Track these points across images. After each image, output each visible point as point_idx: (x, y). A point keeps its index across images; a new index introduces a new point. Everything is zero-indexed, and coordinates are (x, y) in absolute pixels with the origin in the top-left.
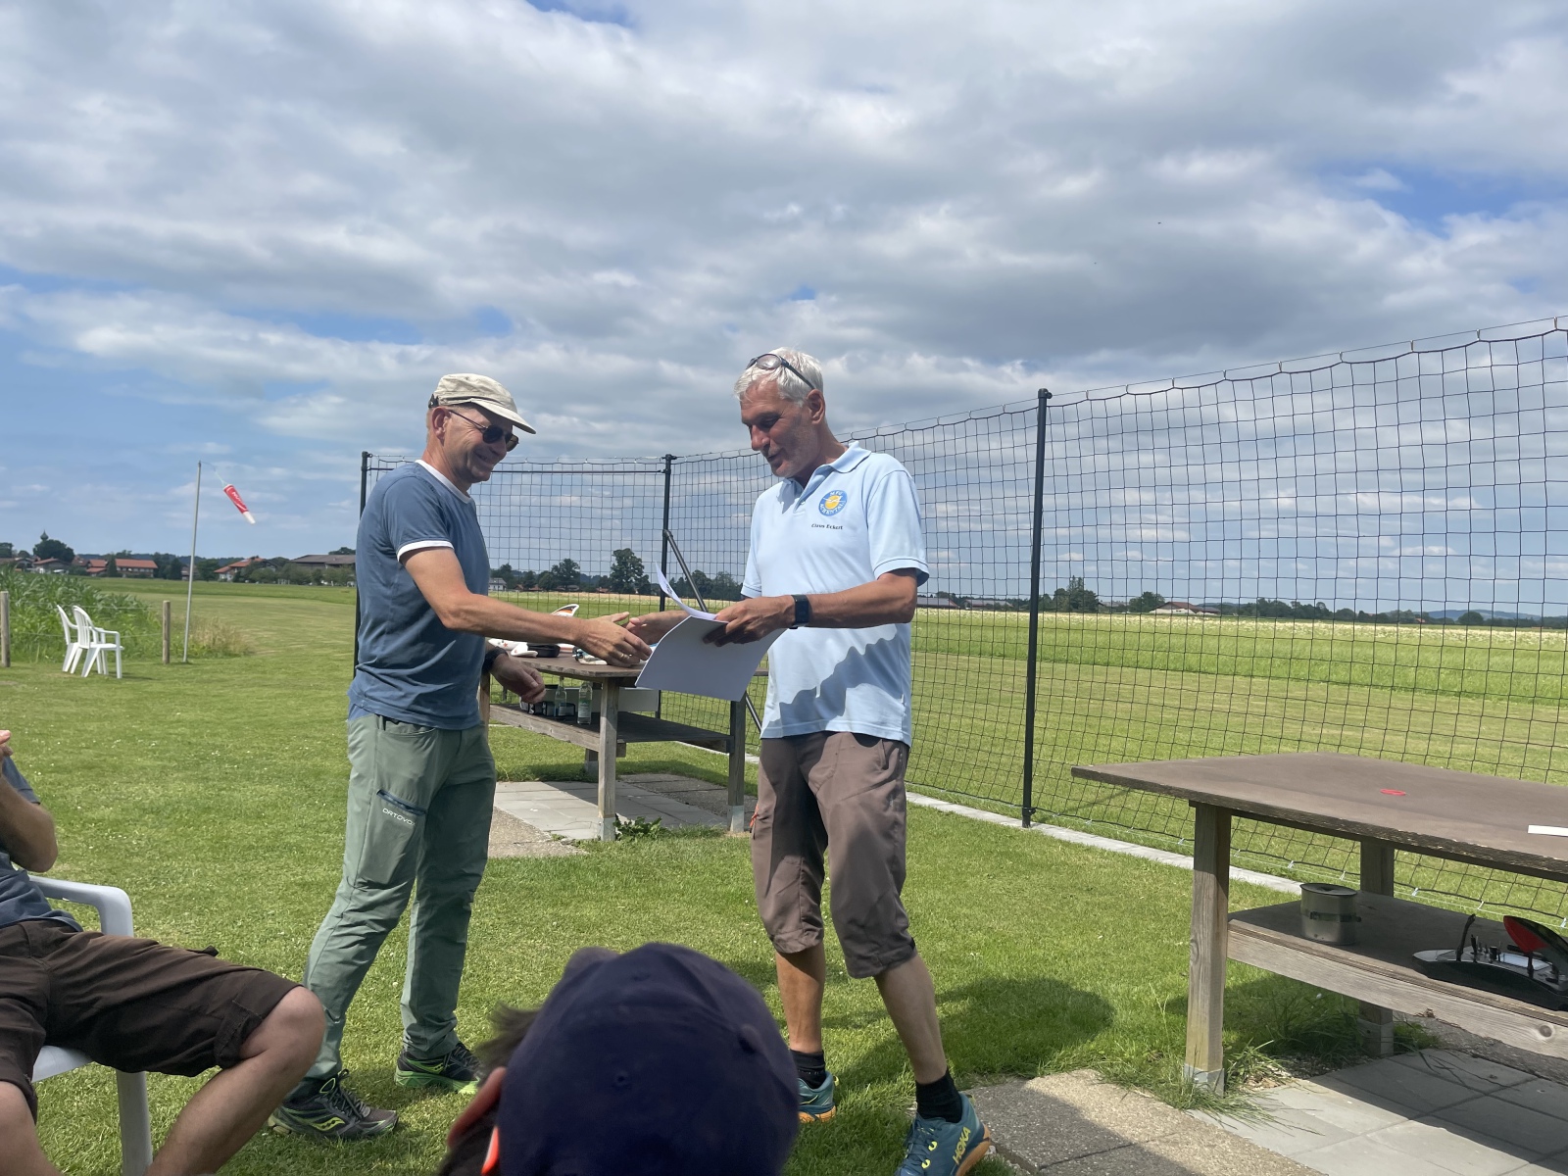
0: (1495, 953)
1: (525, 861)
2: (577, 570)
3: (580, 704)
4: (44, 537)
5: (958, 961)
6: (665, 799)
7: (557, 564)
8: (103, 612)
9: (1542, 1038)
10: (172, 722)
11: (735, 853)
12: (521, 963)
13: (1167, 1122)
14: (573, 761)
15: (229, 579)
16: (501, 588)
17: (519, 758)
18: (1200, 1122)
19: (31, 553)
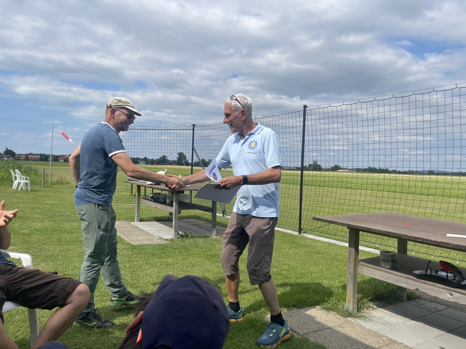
0: (437, 272)
1: (151, 245)
2: (167, 159)
3: (167, 198)
4: (7, 149)
5: (279, 274)
6: (193, 227)
7: (161, 157)
8: (24, 171)
9: (450, 296)
10: (45, 204)
11: (213, 242)
12: (149, 275)
13: (340, 321)
14: (165, 215)
15: (62, 161)
16: (144, 164)
17: (149, 215)
18: (350, 321)
19: (3, 153)
